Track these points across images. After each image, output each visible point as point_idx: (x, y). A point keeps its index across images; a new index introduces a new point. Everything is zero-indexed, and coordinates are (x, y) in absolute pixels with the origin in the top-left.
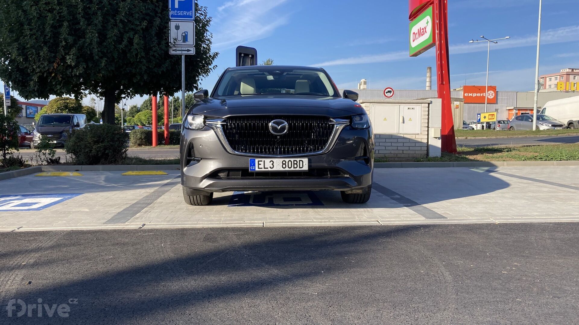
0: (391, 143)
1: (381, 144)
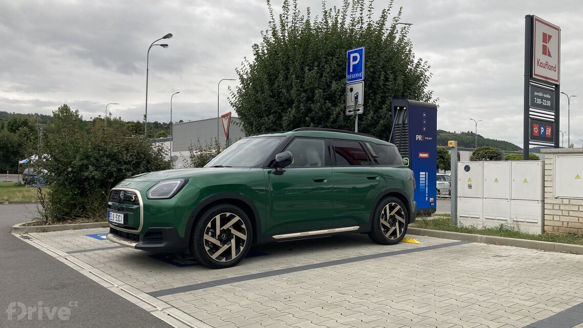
1: (571, 214)
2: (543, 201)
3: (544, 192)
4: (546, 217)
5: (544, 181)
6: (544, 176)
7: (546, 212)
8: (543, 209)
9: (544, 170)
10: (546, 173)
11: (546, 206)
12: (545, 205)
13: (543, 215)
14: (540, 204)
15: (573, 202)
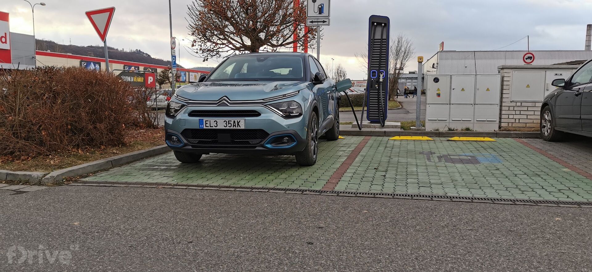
0: (533, 112)
1: (522, 113)
2: (501, 104)
3: (502, 98)
4: (503, 116)
5: (502, 89)
6: (502, 85)
7: (503, 112)
8: (501, 110)
9: (502, 81)
10: (505, 83)
11: (503, 108)
13: (501, 114)
14: (498, 108)
15: (523, 104)
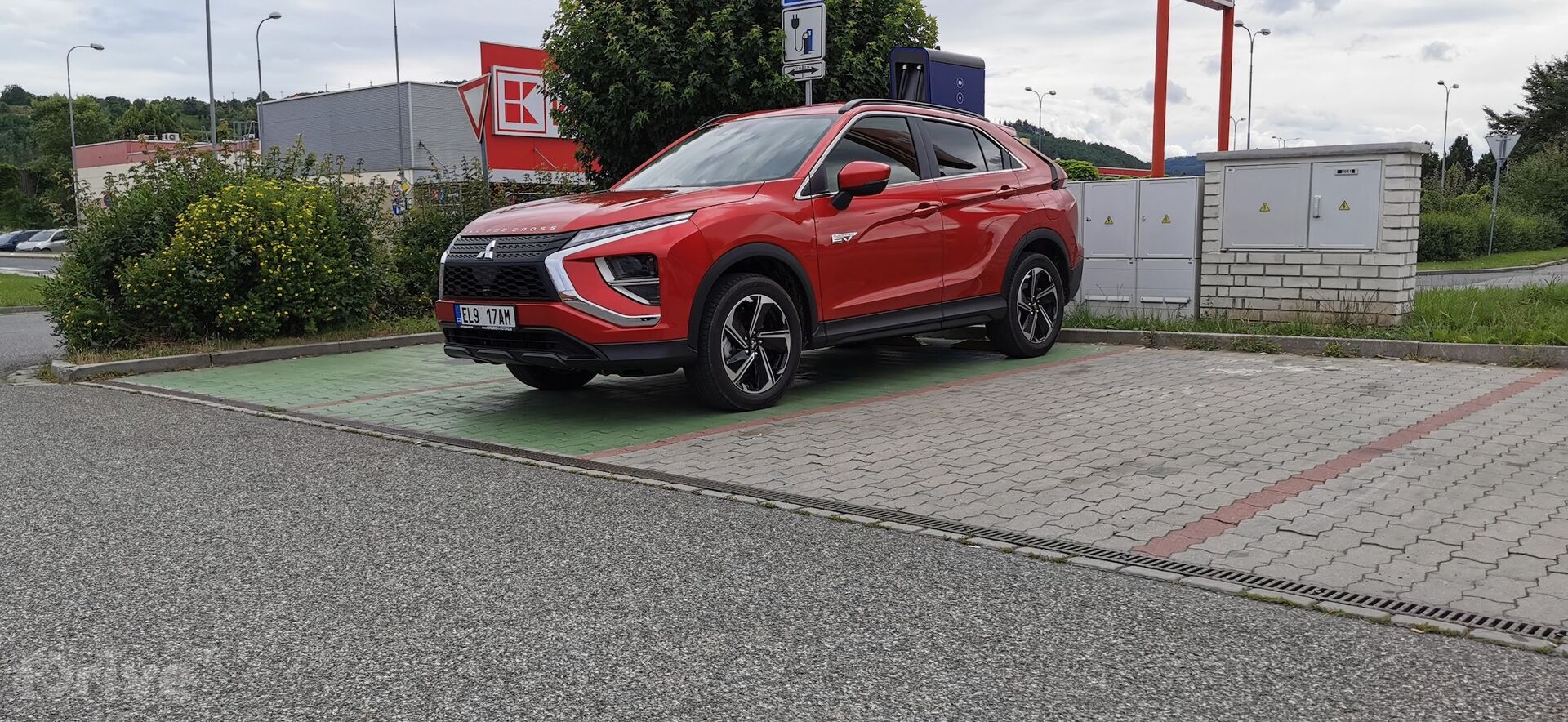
2: (1199, 259)
3: (1200, 241)
4: (1204, 291)
5: (1201, 218)
6: (1201, 206)
7: (1205, 280)
8: (1199, 275)
9: (1202, 195)
10: (1207, 201)
11: (1205, 269)
12: (1203, 265)
13: (1199, 285)
14: (1194, 262)
15: (1254, 258)
